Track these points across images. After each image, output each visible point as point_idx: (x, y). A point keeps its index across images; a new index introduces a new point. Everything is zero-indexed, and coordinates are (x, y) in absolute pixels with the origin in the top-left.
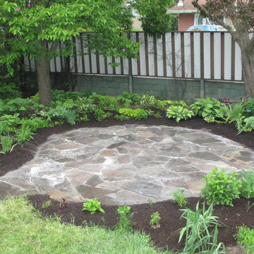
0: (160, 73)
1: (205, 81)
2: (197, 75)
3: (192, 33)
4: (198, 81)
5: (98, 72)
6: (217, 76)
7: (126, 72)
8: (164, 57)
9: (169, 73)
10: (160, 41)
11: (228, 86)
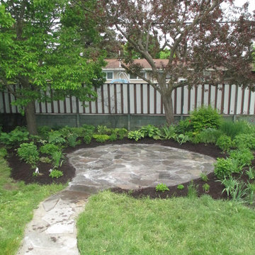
0: (100, 111)
1: (131, 115)
2: (126, 111)
3: (122, 85)
4: (126, 115)
5: (53, 112)
6: (139, 112)
7: (74, 111)
8: (103, 101)
9: (106, 111)
10: (99, 90)
11: (145, 118)
